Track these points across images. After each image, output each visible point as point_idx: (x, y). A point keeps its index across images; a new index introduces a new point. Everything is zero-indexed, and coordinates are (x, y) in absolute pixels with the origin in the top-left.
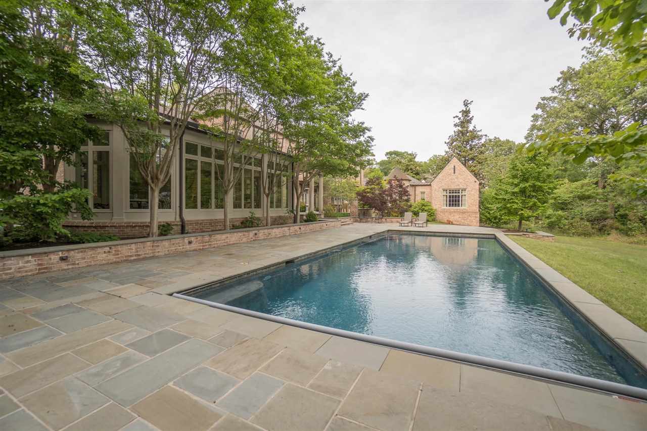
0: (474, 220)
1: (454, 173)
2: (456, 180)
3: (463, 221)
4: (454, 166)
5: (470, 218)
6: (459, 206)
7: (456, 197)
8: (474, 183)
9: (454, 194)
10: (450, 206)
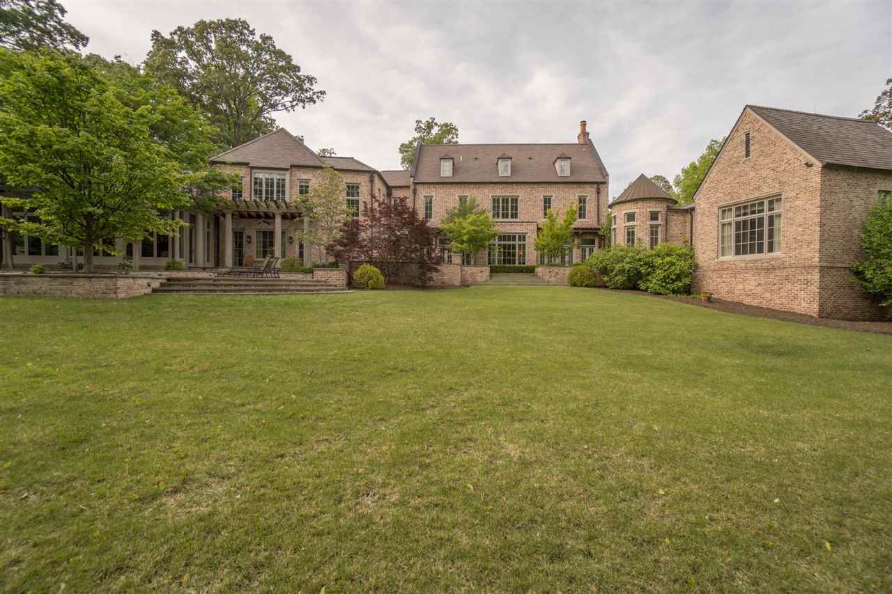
0: (802, 294)
1: (747, 154)
2: (752, 174)
3: (768, 295)
4: (748, 135)
5: (789, 286)
6: (760, 250)
7: (753, 226)
8: (803, 171)
9: (750, 217)
10: (737, 253)
